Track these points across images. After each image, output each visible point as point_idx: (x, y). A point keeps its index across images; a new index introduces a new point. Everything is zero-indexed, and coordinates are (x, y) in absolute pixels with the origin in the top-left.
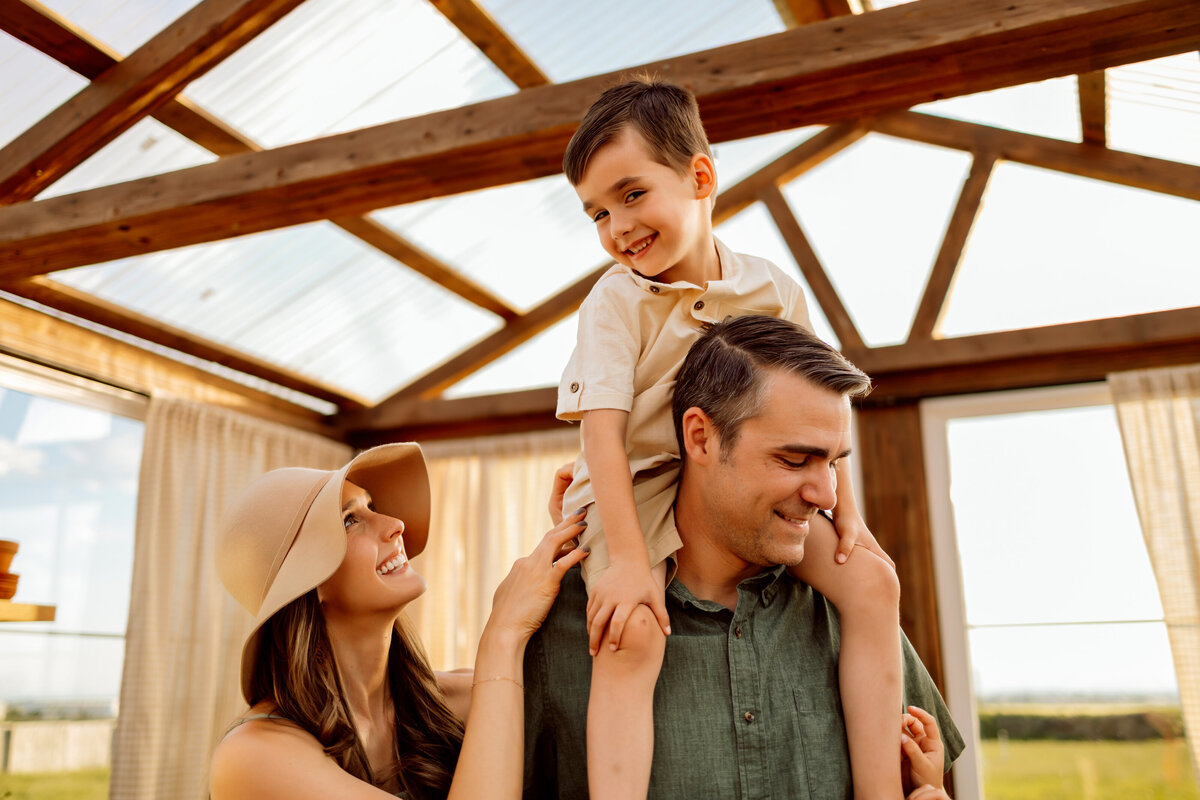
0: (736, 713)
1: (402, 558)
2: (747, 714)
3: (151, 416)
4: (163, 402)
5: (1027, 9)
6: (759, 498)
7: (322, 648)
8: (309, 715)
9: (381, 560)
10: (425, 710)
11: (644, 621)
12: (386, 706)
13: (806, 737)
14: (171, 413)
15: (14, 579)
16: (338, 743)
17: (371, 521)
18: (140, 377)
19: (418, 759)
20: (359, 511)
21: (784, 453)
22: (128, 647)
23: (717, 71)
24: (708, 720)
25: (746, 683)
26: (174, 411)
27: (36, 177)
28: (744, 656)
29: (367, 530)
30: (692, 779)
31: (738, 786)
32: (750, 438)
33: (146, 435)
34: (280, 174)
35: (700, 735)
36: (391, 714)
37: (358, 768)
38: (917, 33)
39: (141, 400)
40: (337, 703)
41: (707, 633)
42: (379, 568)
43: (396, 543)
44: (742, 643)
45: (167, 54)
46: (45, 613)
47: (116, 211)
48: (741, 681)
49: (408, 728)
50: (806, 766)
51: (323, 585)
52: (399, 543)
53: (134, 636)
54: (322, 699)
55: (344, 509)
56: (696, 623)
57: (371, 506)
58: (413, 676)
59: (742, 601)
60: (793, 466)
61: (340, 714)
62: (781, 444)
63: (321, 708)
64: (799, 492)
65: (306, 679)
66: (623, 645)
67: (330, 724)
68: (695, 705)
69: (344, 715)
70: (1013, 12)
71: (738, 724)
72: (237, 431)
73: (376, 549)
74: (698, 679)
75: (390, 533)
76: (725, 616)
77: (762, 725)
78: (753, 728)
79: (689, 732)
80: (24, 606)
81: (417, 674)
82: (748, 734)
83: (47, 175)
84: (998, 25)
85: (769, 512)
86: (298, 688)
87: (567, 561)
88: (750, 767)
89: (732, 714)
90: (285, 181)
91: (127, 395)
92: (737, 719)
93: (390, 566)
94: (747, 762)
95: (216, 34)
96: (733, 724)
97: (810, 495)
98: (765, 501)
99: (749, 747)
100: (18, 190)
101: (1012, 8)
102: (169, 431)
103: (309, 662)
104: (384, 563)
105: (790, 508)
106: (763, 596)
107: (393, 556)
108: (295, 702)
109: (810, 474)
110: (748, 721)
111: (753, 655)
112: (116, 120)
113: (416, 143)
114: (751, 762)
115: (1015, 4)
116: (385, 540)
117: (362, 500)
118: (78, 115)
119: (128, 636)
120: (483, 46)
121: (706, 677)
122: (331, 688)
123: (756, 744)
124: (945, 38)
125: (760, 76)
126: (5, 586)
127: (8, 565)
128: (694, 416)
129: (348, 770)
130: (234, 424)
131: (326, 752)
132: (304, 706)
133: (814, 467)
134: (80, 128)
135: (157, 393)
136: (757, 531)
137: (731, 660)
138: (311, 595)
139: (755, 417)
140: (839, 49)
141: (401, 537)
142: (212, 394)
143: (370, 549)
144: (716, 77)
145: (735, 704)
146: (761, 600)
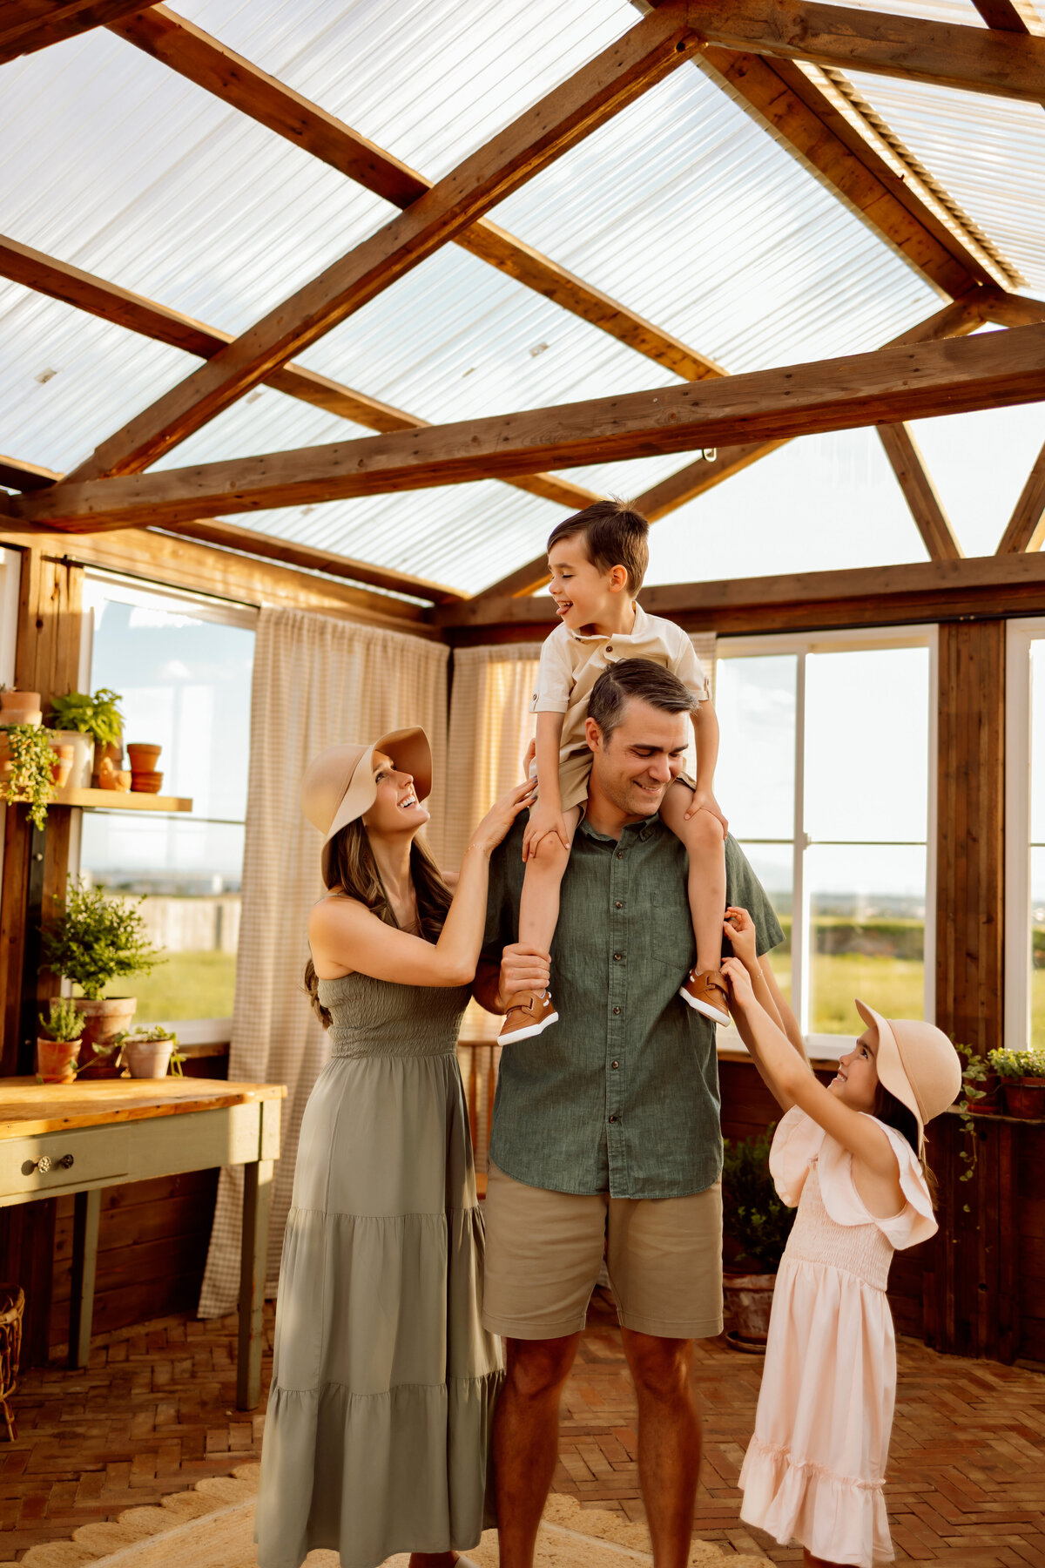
0: (611, 902)
1: (414, 798)
2: (618, 903)
3: (261, 625)
4: (272, 612)
5: (928, 372)
6: (622, 774)
7: (366, 853)
8: (361, 891)
9: (400, 799)
10: (435, 892)
11: (551, 842)
12: (410, 890)
13: (654, 919)
14: (277, 624)
15: (158, 776)
16: (378, 906)
17: (392, 776)
18: (250, 590)
19: (432, 921)
20: (385, 770)
21: (635, 749)
22: (247, 832)
23: (696, 404)
24: (593, 904)
25: (620, 886)
26: (281, 620)
27: (165, 440)
28: (620, 869)
29: (391, 782)
30: (580, 937)
31: (607, 943)
32: (617, 737)
33: (257, 640)
34: (361, 463)
35: (587, 913)
36: (413, 895)
37: (391, 921)
38: (845, 385)
39: (254, 610)
40: (377, 884)
41: (601, 853)
42: (399, 805)
43: (409, 789)
44: (621, 862)
45: (270, 340)
46: (184, 805)
47: (233, 485)
48: (616, 884)
49: (426, 904)
50: (652, 936)
51: (365, 815)
52: (411, 789)
53: (252, 823)
54: (368, 882)
55: (375, 770)
56: (594, 847)
57: (394, 767)
58: (426, 872)
59: (624, 837)
60: (642, 756)
61: (378, 891)
62: (633, 744)
63: (367, 887)
64: (647, 770)
65: (358, 870)
66: (537, 855)
67: (373, 896)
68: (587, 896)
69: (381, 891)
70: (917, 373)
71: (611, 909)
72: (339, 635)
73: (396, 793)
74: (591, 881)
75: (404, 784)
76: (612, 844)
77: (626, 910)
78: (620, 911)
79: (582, 910)
80: (169, 798)
81: (428, 869)
82: (617, 914)
83: (174, 438)
84: (905, 384)
85: (629, 783)
86: (354, 877)
87: (521, 805)
88: (617, 933)
89: (608, 903)
90: (363, 470)
91: (239, 606)
92: (611, 905)
93: (406, 803)
94: (614, 930)
95: (308, 324)
96: (609, 908)
97: (653, 774)
98: (625, 777)
99: (617, 922)
100: (151, 452)
101: (917, 370)
102: (276, 636)
103: (360, 861)
104: (402, 801)
105: (642, 780)
106: (641, 835)
107: (407, 797)
108: (353, 884)
109: (653, 762)
110: (618, 907)
111: (627, 869)
112: (228, 394)
113: (466, 446)
114: (617, 930)
115: (920, 368)
116: (402, 787)
117: (387, 764)
118: (198, 391)
119: (248, 823)
120: (549, 294)
121: (596, 881)
122: (373, 877)
123: (621, 921)
124: (866, 391)
125: (727, 411)
126: (152, 782)
127: (154, 765)
128: (590, 723)
129: (384, 921)
130: (335, 627)
131: (371, 911)
132: (358, 886)
133: (657, 757)
134: (200, 402)
135: (265, 605)
136: (623, 793)
137: (612, 871)
138: (358, 821)
139: (620, 726)
140: (787, 393)
141: (412, 785)
142: (314, 600)
143: (393, 793)
144: (694, 409)
145: (612, 897)
146: (639, 836)
